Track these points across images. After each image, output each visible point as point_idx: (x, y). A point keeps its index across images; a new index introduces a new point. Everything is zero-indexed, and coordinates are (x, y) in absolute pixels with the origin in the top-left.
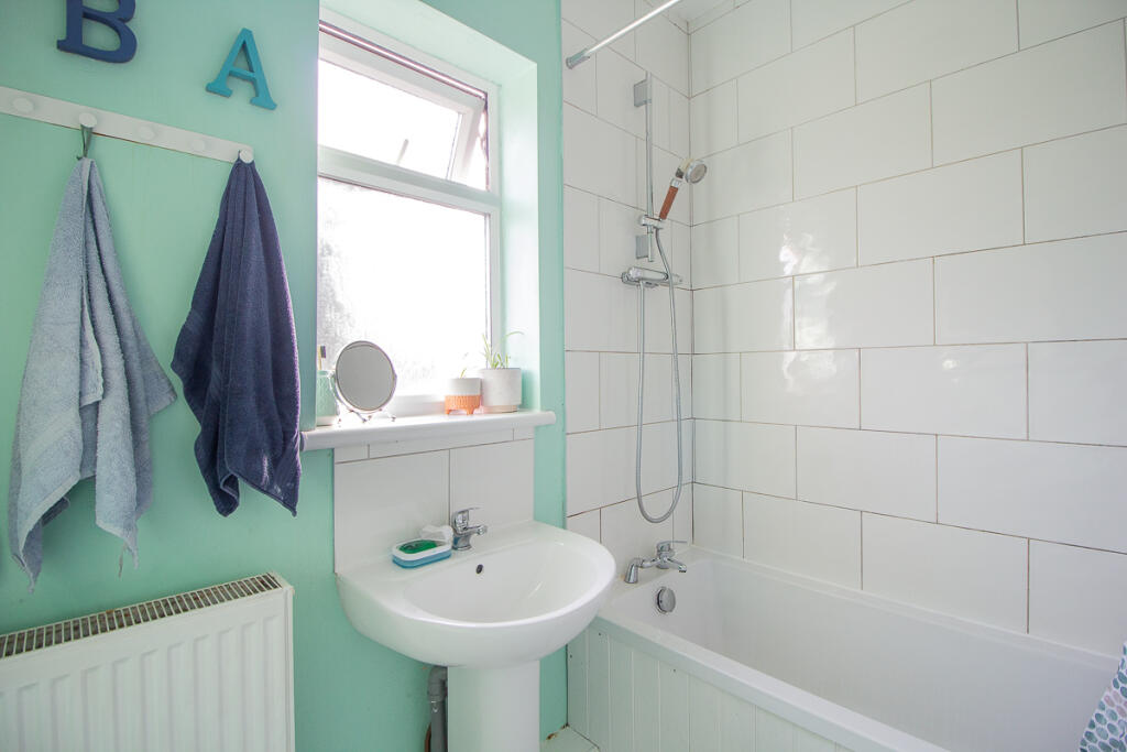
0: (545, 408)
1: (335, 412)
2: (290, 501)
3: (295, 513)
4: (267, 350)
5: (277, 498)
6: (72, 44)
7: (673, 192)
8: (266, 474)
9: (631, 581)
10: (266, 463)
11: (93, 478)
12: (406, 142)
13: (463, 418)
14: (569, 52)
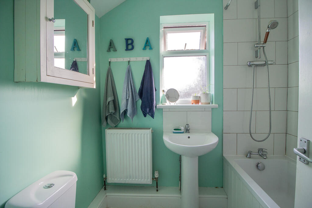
0: (215, 104)
1: (166, 102)
2: (153, 116)
3: (154, 118)
4: (149, 91)
5: (150, 115)
6: (127, 49)
7: (268, 34)
8: (148, 111)
9: (248, 157)
10: (148, 109)
11: (127, 109)
12: (186, 44)
13: (194, 105)
14: (225, 5)
